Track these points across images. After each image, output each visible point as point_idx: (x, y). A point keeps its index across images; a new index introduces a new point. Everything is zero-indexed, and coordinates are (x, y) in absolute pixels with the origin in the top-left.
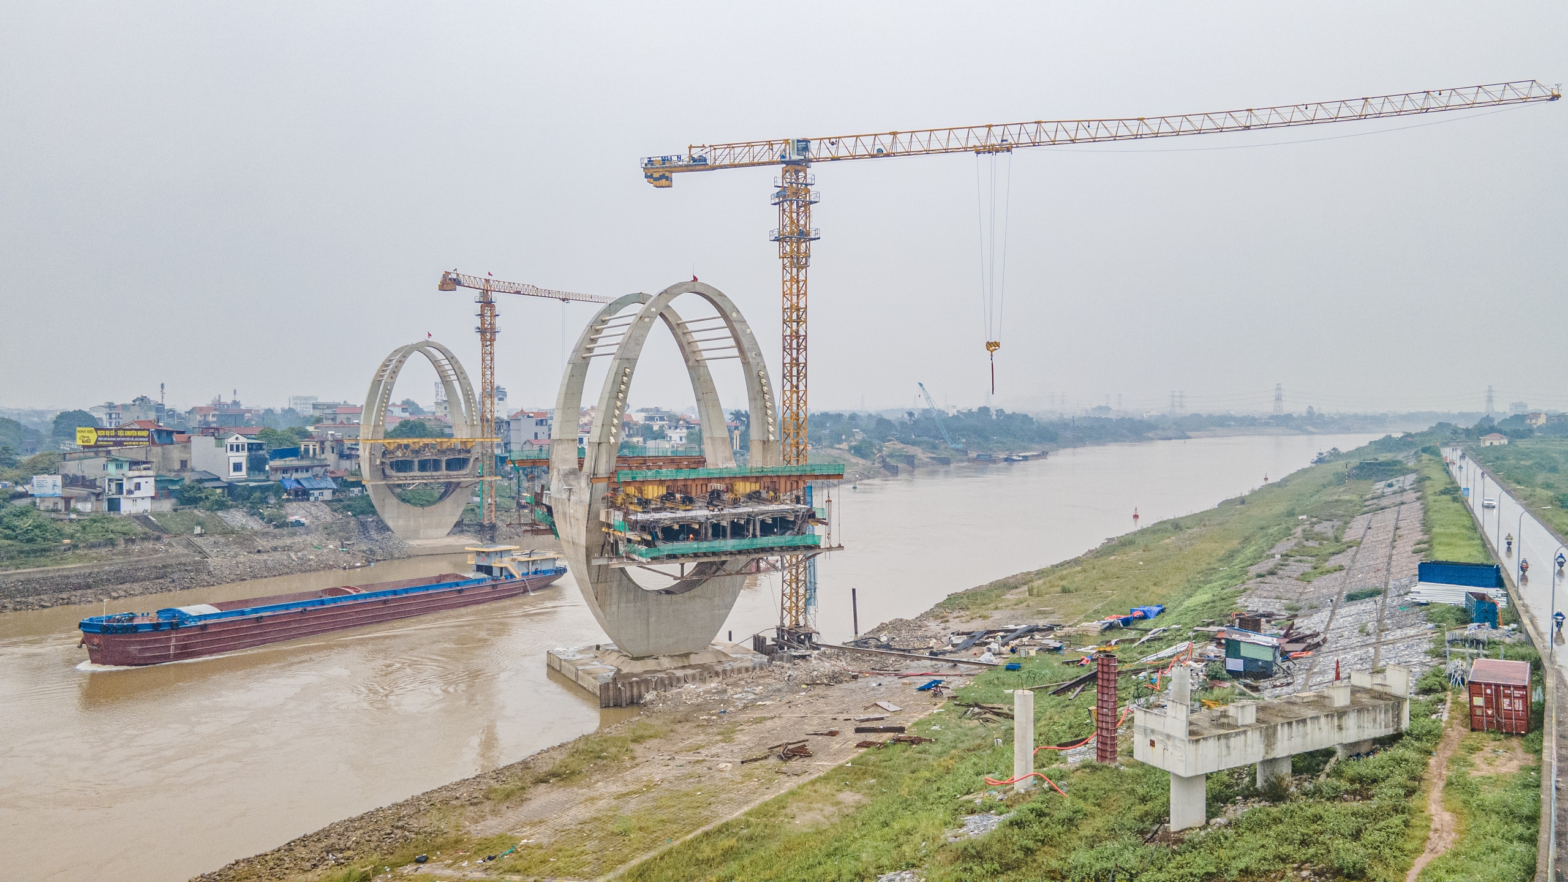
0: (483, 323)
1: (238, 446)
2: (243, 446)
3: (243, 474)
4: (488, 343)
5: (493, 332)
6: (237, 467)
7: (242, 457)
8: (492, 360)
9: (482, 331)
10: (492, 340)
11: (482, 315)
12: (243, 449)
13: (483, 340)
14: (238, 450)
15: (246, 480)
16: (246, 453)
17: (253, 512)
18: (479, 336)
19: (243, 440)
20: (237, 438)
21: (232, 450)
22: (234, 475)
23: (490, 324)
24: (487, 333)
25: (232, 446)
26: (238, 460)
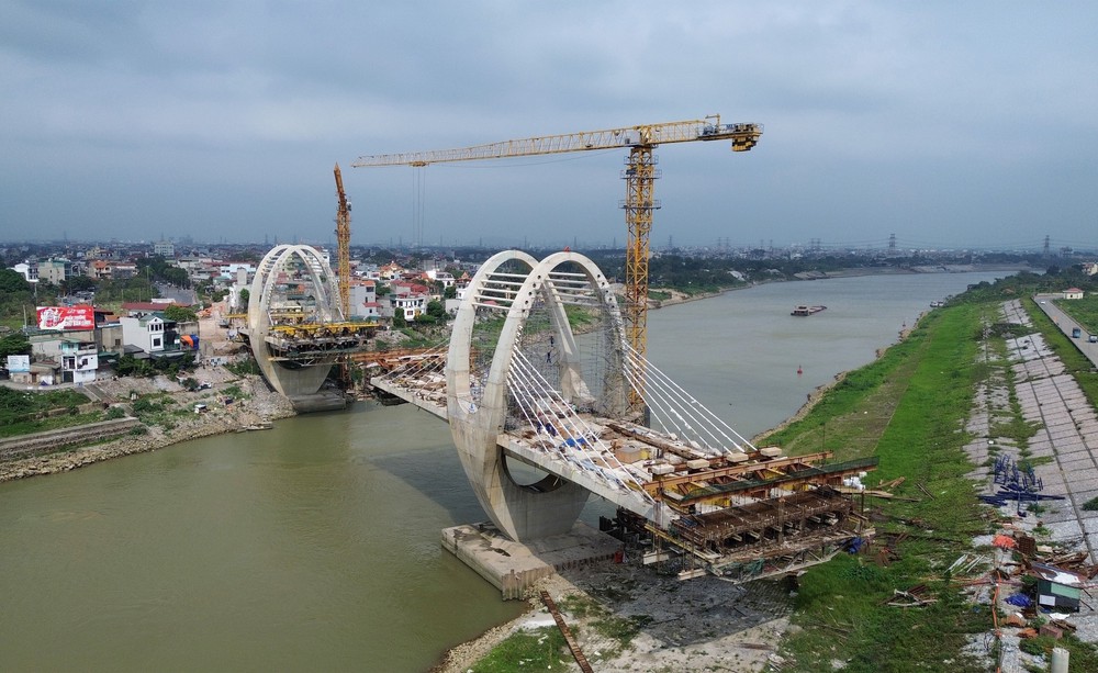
1: (156, 326)
2: (160, 326)
3: (161, 347)
6: (157, 342)
7: (160, 335)
12: (161, 328)
14: (157, 329)
15: (164, 352)
16: (162, 331)
17: (173, 378)
19: (160, 321)
20: (156, 320)
21: (152, 329)
22: (154, 349)
23: (345, 228)
25: (152, 327)
26: (157, 337)
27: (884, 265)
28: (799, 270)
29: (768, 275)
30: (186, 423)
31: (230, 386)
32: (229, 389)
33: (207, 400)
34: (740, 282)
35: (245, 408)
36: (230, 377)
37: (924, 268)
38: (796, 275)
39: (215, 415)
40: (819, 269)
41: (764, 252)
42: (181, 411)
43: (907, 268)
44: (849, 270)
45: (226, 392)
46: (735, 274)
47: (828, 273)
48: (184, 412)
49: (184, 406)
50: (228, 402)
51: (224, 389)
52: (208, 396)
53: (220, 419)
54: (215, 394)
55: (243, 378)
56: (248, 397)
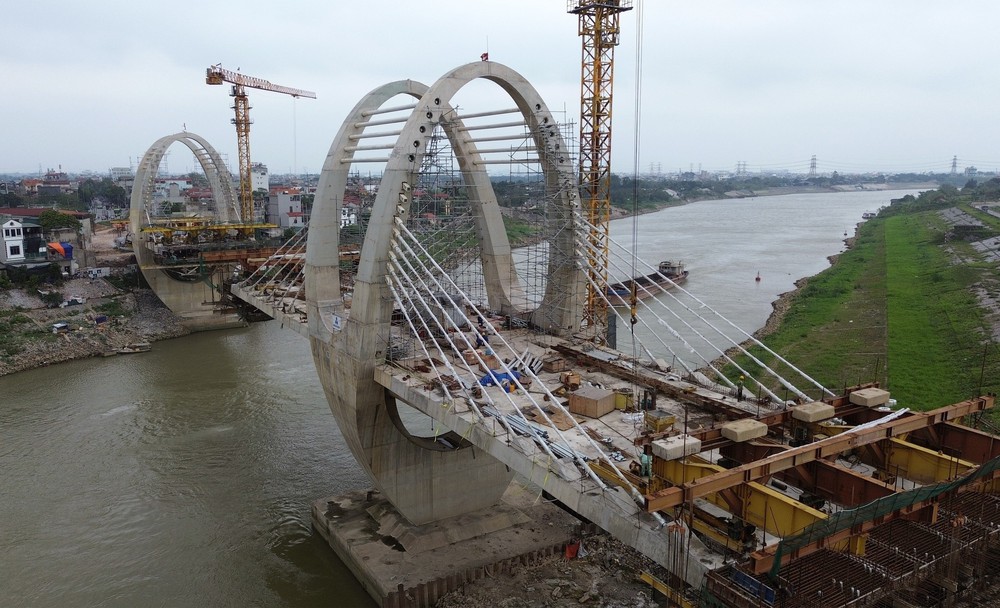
0: (237, 116)
1: (13, 231)
2: (19, 231)
3: (21, 256)
4: (244, 133)
5: (247, 124)
6: (15, 250)
7: (18, 241)
8: (248, 148)
9: (237, 122)
10: (247, 131)
11: (236, 108)
12: (19, 233)
13: (239, 130)
14: (13, 235)
15: (25, 262)
16: (22, 237)
17: (33, 293)
18: (234, 127)
19: (18, 225)
20: (12, 224)
21: (7, 234)
22: (12, 258)
23: (244, 116)
24: (242, 124)
25: (7, 232)
26: (15, 244)
27: (806, 184)
28: (728, 188)
29: (701, 194)
30: (35, 348)
31: (107, 301)
32: (104, 306)
33: (73, 318)
34: (675, 200)
35: (121, 327)
36: (112, 291)
37: (843, 187)
38: (727, 193)
39: (79, 336)
40: (747, 188)
41: (693, 174)
42: (35, 332)
43: (827, 187)
44: (774, 189)
45: (102, 308)
46: (670, 192)
47: (755, 192)
48: (39, 333)
49: (41, 325)
50: (99, 320)
51: (99, 304)
52: (76, 313)
53: (84, 341)
54: (87, 311)
55: (129, 292)
56: (128, 314)
